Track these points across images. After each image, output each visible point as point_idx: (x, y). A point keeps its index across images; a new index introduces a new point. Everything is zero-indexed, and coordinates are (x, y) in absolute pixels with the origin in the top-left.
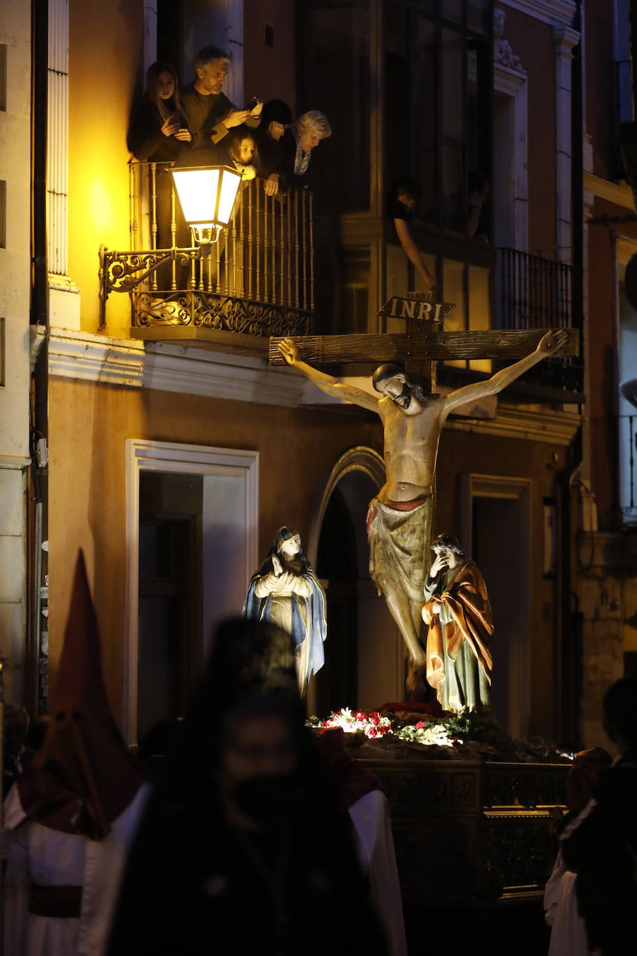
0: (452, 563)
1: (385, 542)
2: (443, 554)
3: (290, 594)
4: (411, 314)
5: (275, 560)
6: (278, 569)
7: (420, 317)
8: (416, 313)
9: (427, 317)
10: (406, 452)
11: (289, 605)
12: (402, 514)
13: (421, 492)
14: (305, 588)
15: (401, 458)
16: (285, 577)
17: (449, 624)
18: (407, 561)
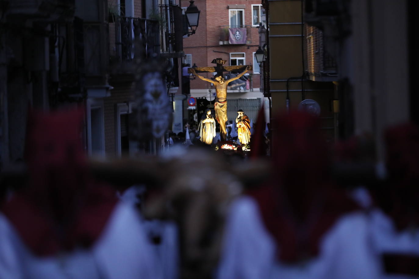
0: (242, 115)
1: (219, 110)
2: (240, 113)
3: (209, 122)
4: (218, 63)
5: (207, 116)
6: (208, 117)
7: (220, 63)
8: (219, 63)
9: (222, 63)
10: (222, 92)
11: (210, 124)
12: (222, 104)
13: (225, 99)
14: (212, 120)
15: (221, 93)
16: (210, 119)
17: (243, 127)
18: (223, 114)
